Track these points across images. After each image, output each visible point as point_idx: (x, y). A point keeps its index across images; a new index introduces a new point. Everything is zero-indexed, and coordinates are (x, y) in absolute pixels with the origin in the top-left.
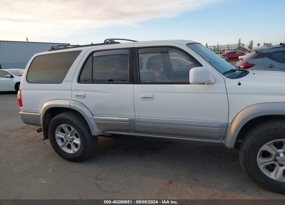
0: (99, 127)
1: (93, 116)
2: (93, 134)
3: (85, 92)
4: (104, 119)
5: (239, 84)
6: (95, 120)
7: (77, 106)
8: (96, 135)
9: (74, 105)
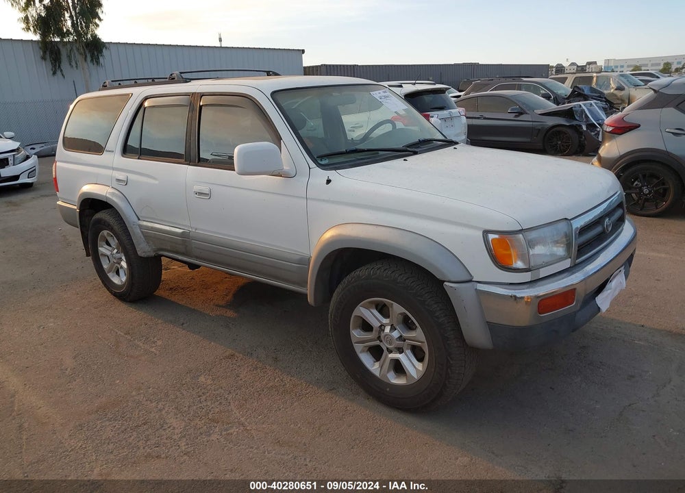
0: (148, 243)
1: (139, 220)
2: (139, 253)
3: (128, 174)
4: (152, 227)
5: (329, 181)
6: (140, 227)
7: (114, 199)
8: (143, 255)
9: (111, 197)
